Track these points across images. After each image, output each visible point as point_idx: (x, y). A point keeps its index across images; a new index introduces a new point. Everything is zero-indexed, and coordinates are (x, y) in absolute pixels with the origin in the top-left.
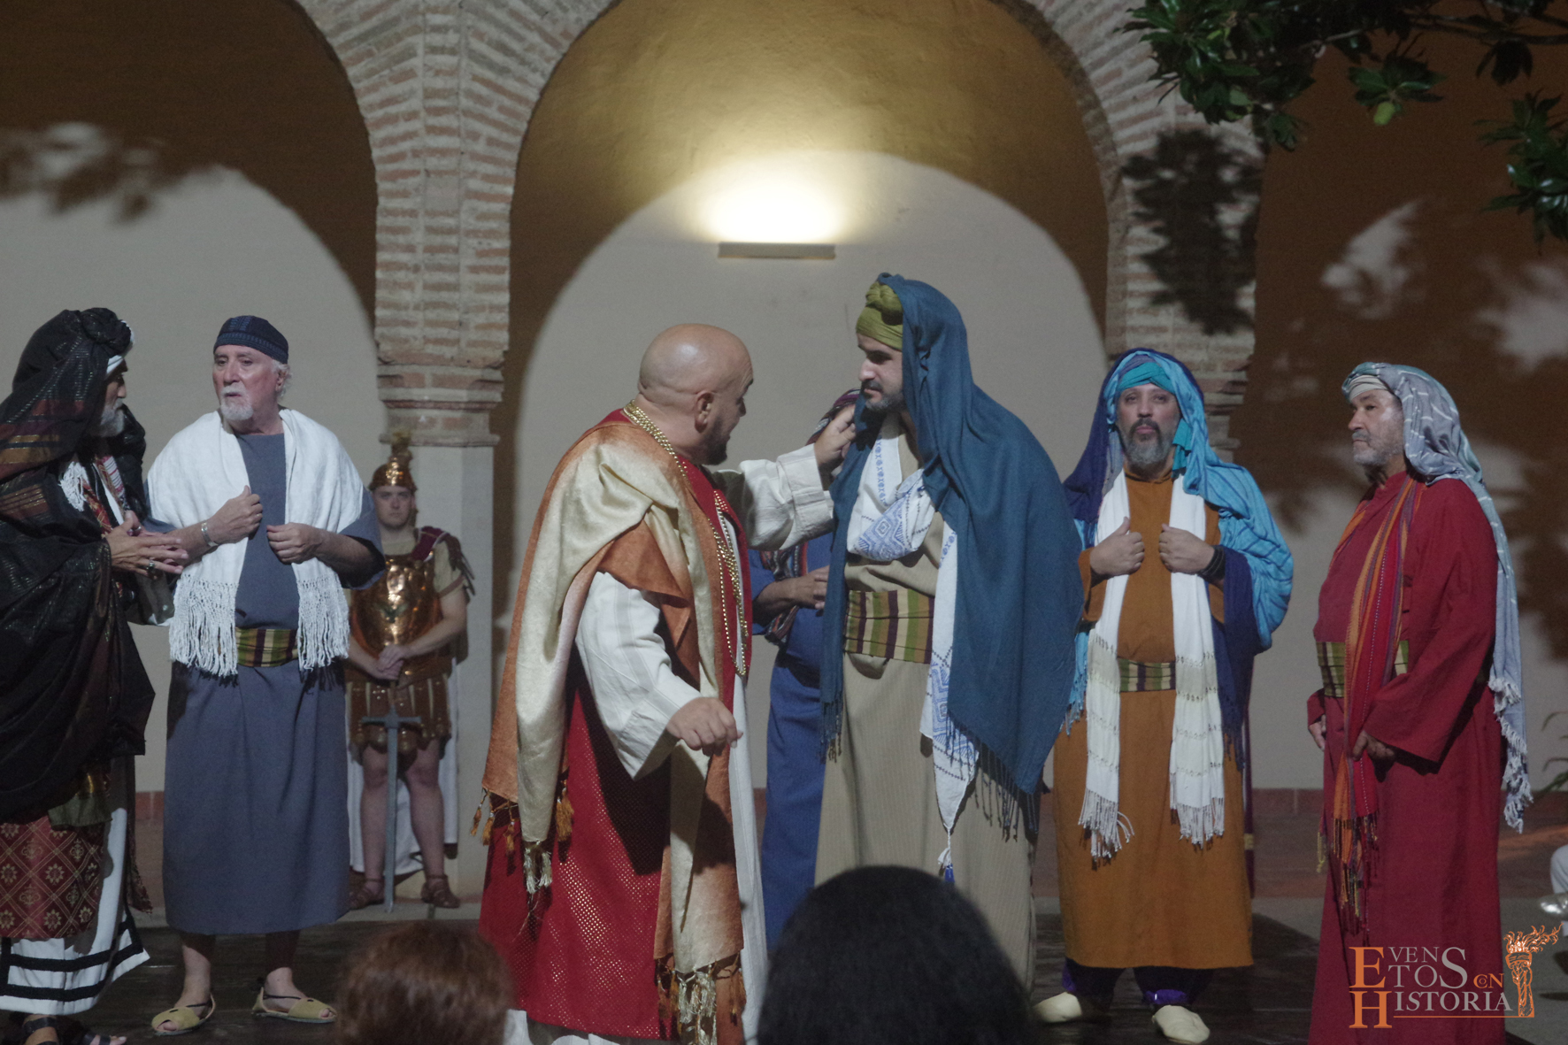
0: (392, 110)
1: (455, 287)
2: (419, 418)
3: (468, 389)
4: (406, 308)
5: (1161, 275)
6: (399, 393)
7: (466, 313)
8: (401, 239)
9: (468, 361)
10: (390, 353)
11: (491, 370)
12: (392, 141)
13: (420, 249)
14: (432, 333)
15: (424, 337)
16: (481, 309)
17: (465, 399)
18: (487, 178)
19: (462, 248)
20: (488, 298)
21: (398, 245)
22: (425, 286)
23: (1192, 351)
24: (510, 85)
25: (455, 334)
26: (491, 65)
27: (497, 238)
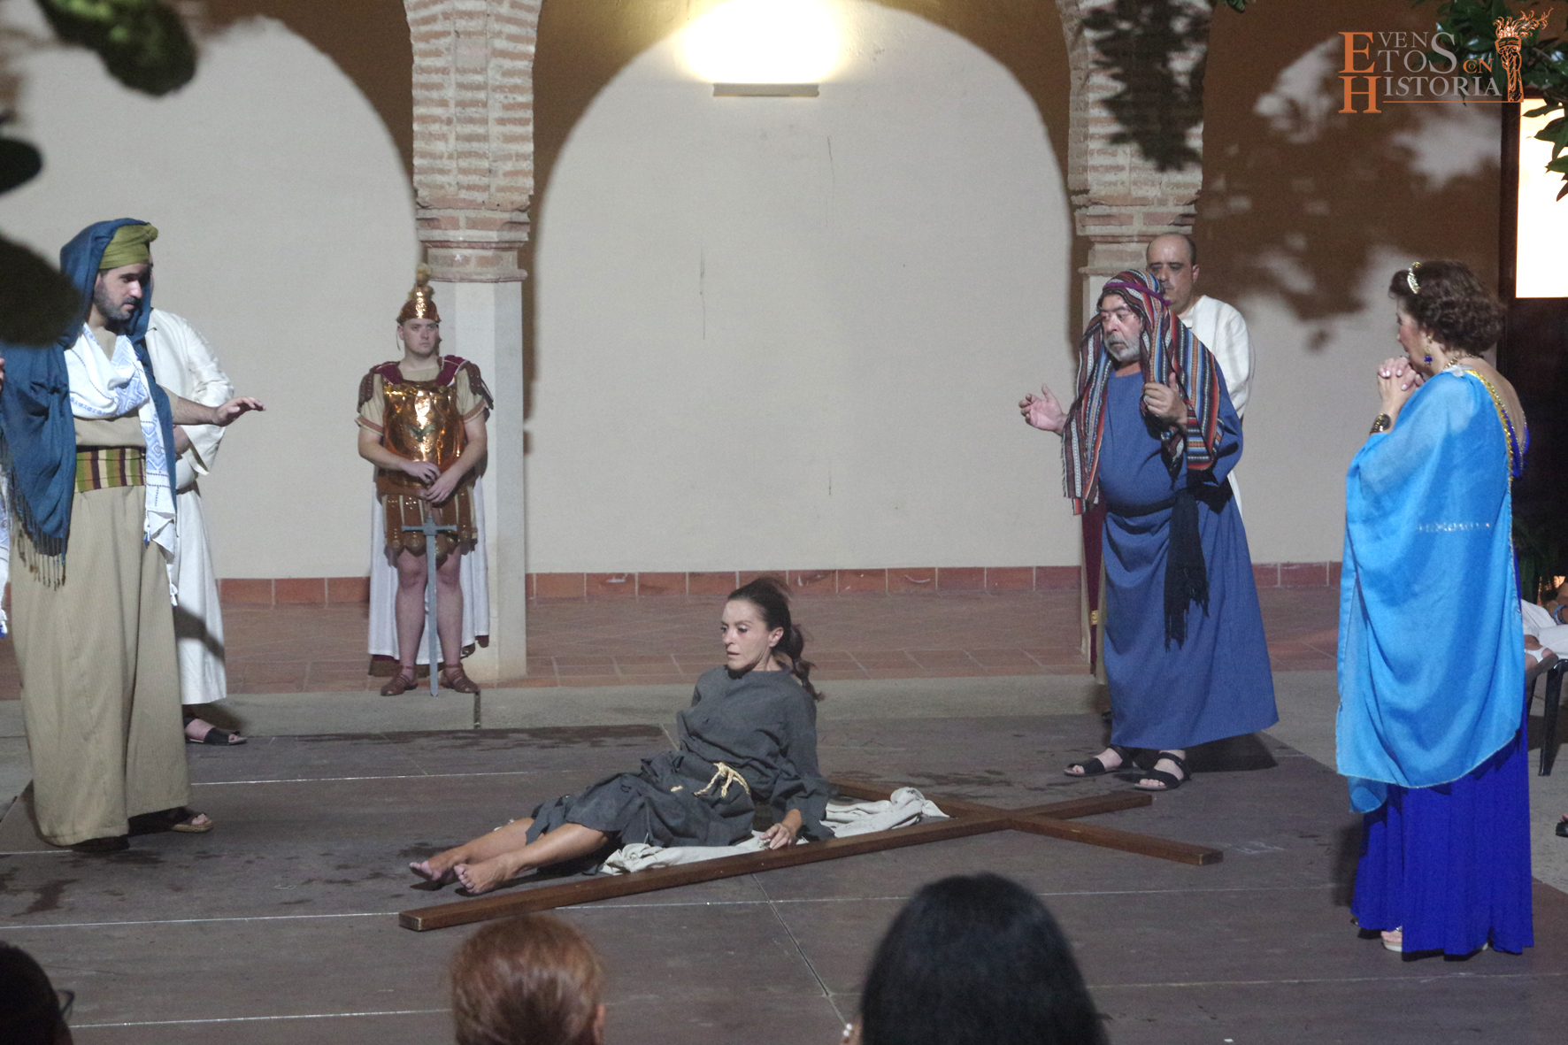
1: (484, 138)
2: (455, 257)
3: (498, 231)
4: (441, 157)
5: (1119, 119)
6: (437, 235)
7: (495, 161)
8: (435, 95)
9: (498, 205)
10: (427, 199)
11: (518, 213)
12: (424, 4)
13: (452, 104)
14: (465, 180)
15: (458, 183)
16: (508, 157)
17: (496, 240)
18: (511, 38)
19: (490, 102)
20: (515, 148)
21: (432, 100)
22: (457, 138)
23: (1146, 188)
25: (485, 180)
27: (522, 93)
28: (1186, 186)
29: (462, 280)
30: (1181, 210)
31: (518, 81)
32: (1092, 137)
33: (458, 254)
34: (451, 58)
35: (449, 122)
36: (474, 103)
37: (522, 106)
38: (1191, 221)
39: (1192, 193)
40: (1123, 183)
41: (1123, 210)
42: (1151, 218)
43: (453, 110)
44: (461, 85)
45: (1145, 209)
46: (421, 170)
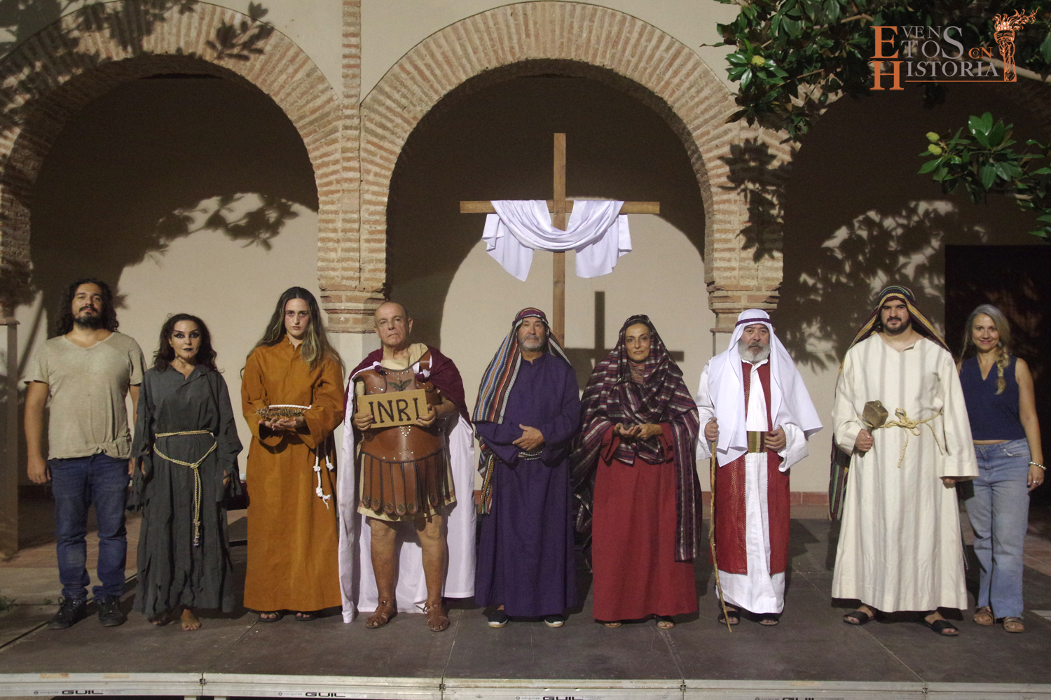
0: (326, 159)
1: (358, 250)
2: (340, 319)
3: (364, 303)
4: (333, 261)
6: (331, 306)
7: (364, 263)
8: (330, 226)
9: (364, 289)
10: (324, 285)
11: (377, 293)
12: (326, 175)
13: (340, 230)
14: (346, 274)
15: (342, 276)
16: (371, 261)
17: (363, 308)
18: (374, 193)
19: (361, 230)
20: (375, 255)
21: (329, 229)
22: (342, 250)
23: (748, 280)
24: (386, 145)
25: (357, 275)
26: (376, 135)
27: (380, 224)
28: (773, 279)
29: (343, 332)
30: (770, 293)
31: (377, 217)
32: (716, 250)
33: (343, 317)
34: (339, 205)
35: (338, 241)
36: (351, 230)
37: (380, 232)
38: (777, 301)
39: (776, 284)
40: (735, 277)
41: (735, 293)
42: (752, 299)
43: (340, 235)
44: (345, 220)
45: (749, 293)
46: (322, 269)
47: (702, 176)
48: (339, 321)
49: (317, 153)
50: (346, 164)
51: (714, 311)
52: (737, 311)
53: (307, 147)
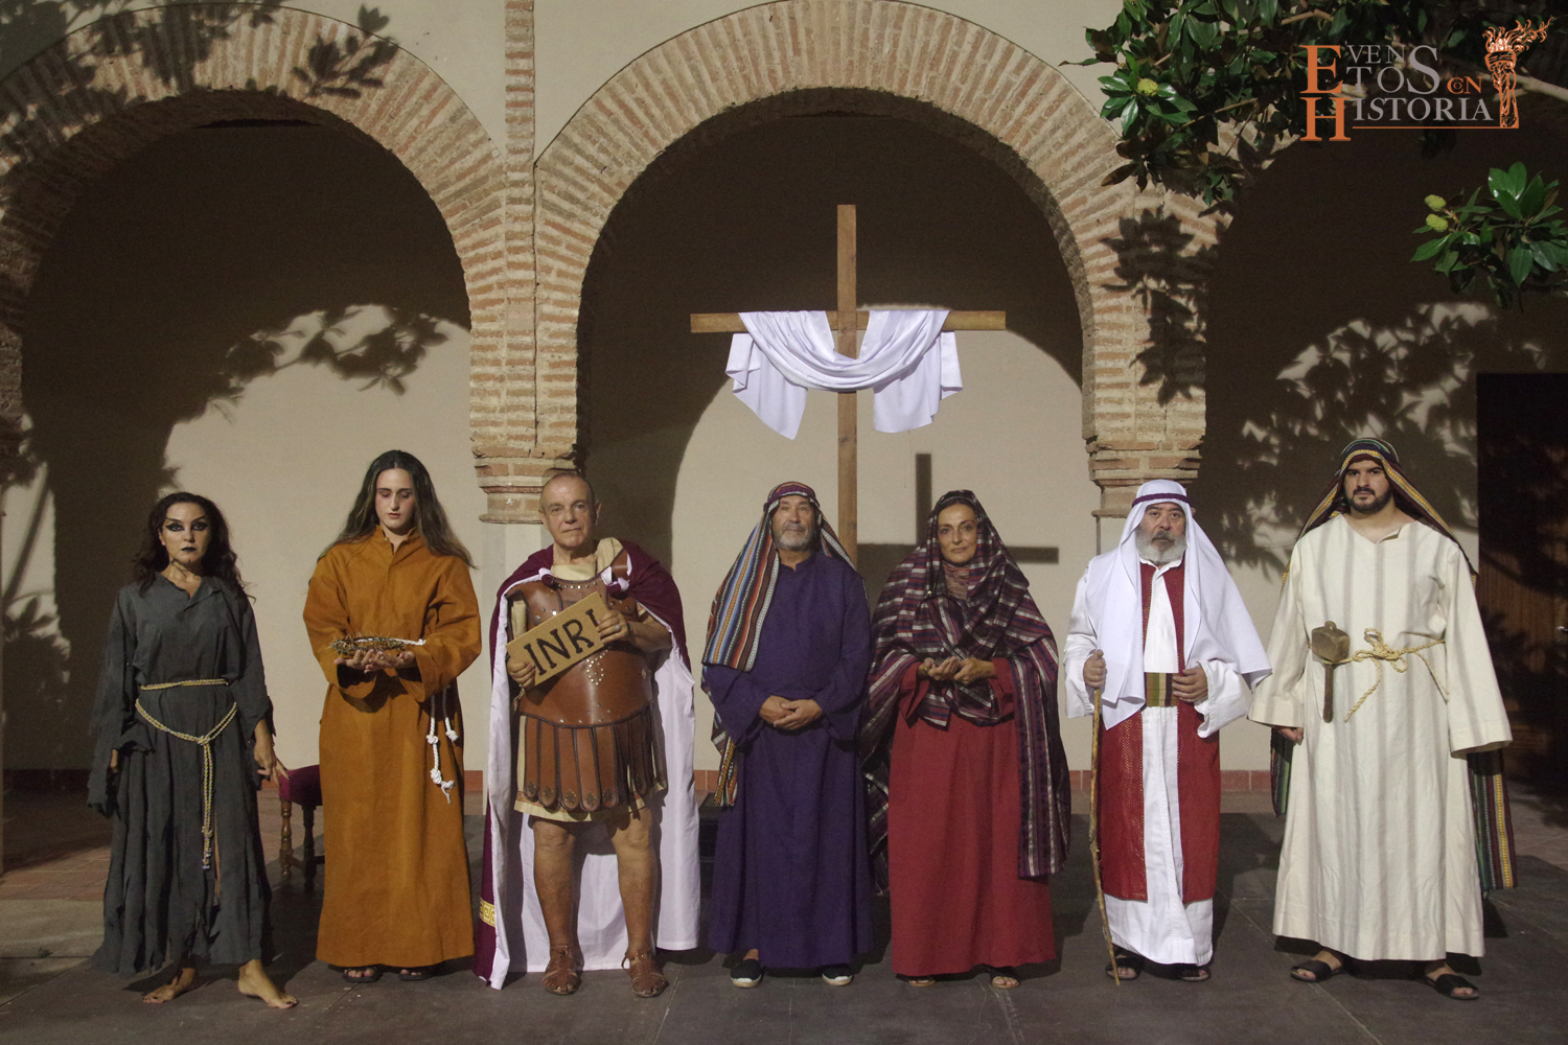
0: (481, 251)
1: (532, 393)
2: (507, 501)
4: (493, 411)
6: (491, 481)
7: (542, 414)
8: (490, 355)
9: (543, 454)
10: (482, 449)
11: (563, 461)
12: (481, 276)
13: (504, 362)
14: (514, 431)
15: (508, 435)
16: (553, 410)
18: (558, 303)
19: (538, 361)
20: (559, 401)
21: (487, 361)
22: (508, 393)
23: (1151, 434)
24: (576, 227)
25: (532, 431)
26: (560, 212)
27: (566, 352)
28: (1191, 432)
29: (511, 522)
30: (1185, 454)
31: (563, 341)
32: (1099, 386)
33: (510, 498)
34: (503, 323)
35: (501, 379)
36: (522, 362)
37: (567, 364)
38: (1197, 465)
39: (1196, 439)
40: (1129, 429)
41: (1129, 454)
42: (1156, 463)
43: (505, 369)
44: (511, 347)
45: (1152, 453)
46: (476, 423)
47: (1076, 269)
48: (504, 506)
49: (467, 242)
50: (513, 258)
51: (1097, 482)
52: (1133, 482)
53: (451, 232)
